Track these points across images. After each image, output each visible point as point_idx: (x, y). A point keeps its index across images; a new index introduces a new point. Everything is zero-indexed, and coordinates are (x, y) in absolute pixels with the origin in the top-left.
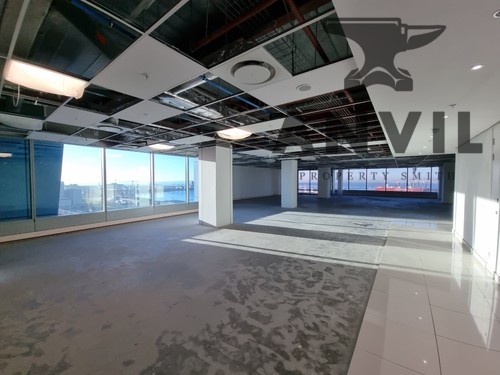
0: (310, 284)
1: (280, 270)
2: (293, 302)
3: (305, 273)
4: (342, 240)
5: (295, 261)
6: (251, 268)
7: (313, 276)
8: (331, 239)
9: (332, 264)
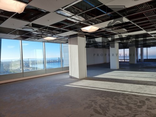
0: (140, 107)
1: (120, 99)
2: (133, 115)
3: (135, 101)
4: (151, 85)
5: (127, 95)
6: (104, 98)
7: (140, 102)
8: (144, 84)
9: (149, 97)
